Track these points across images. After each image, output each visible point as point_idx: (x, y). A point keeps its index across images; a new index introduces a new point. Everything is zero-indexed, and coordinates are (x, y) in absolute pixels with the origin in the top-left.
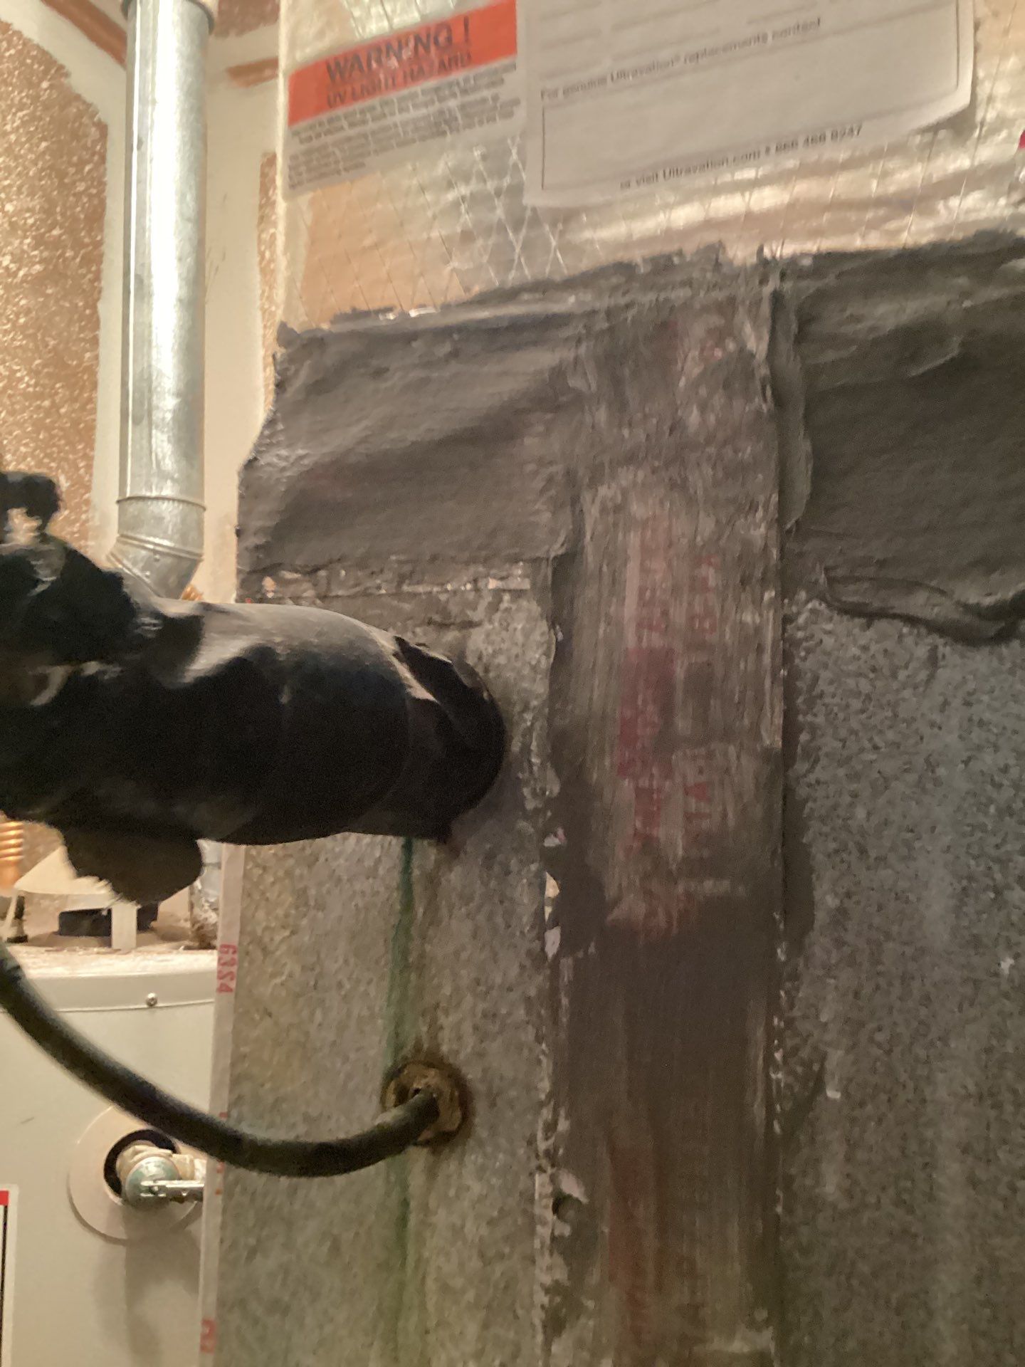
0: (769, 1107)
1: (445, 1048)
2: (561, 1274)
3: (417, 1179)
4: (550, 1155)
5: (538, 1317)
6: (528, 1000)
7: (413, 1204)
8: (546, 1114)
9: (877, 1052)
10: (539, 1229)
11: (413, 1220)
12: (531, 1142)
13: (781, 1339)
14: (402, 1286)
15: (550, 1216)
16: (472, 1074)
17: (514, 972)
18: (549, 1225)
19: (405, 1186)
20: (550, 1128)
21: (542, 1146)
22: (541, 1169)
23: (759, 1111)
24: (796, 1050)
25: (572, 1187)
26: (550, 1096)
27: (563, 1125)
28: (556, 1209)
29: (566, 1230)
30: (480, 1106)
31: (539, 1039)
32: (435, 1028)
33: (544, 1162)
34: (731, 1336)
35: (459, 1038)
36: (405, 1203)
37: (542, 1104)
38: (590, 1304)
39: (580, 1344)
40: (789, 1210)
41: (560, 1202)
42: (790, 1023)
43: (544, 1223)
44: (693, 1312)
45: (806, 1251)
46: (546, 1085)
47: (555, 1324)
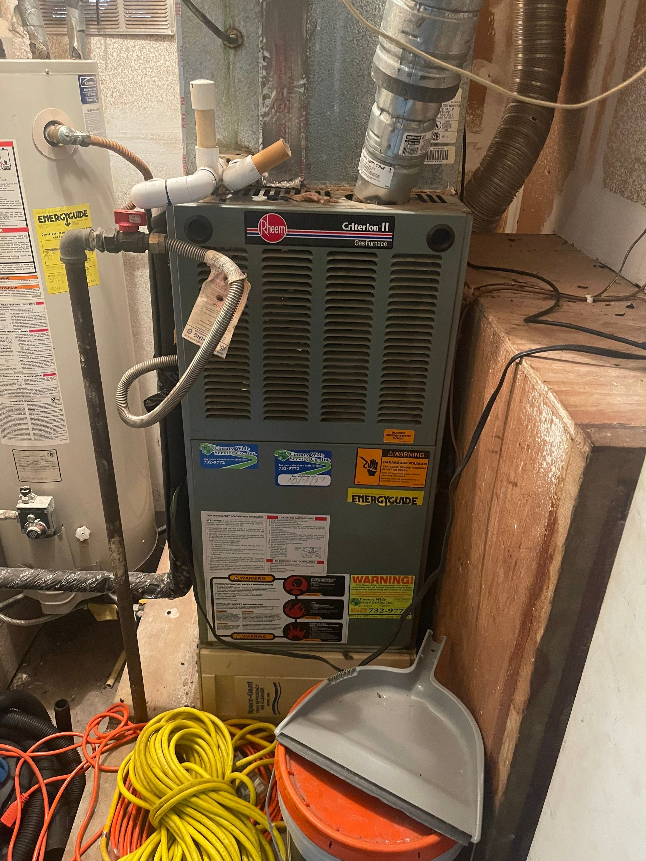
0: (307, 31)
1: (237, 26)
2: (265, 74)
3: (231, 58)
4: (262, 48)
5: (260, 84)
6: (256, 13)
7: (231, 63)
8: (261, 39)
9: (327, 19)
10: (260, 65)
11: (231, 67)
12: (258, 45)
13: (307, 81)
14: (229, 82)
15: (262, 61)
16: (244, 31)
17: (252, 6)
18: (263, 64)
19: (229, 59)
20: (262, 41)
21: (260, 46)
22: (260, 51)
23: (304, 33)
24: (312, 20)
25: (267, 54)
26: (261, 35)
27: (264, 41)
28: (263, 60)
29: (265, 64)
30: (245, 38)
31: (259, 22)
32: (234, 21)
34: (298, 81)
35: (240, 23)
36: (229, 63)
37: (259, 37)
38: (271, 79)
39: (269, 88)
40: (310, 54)
41: (264, 58)
42: (311, 14)
43: (261, 63)
44: (291, 78)
45: (312, 62)
46: (260, 32)
47: (264, 85)
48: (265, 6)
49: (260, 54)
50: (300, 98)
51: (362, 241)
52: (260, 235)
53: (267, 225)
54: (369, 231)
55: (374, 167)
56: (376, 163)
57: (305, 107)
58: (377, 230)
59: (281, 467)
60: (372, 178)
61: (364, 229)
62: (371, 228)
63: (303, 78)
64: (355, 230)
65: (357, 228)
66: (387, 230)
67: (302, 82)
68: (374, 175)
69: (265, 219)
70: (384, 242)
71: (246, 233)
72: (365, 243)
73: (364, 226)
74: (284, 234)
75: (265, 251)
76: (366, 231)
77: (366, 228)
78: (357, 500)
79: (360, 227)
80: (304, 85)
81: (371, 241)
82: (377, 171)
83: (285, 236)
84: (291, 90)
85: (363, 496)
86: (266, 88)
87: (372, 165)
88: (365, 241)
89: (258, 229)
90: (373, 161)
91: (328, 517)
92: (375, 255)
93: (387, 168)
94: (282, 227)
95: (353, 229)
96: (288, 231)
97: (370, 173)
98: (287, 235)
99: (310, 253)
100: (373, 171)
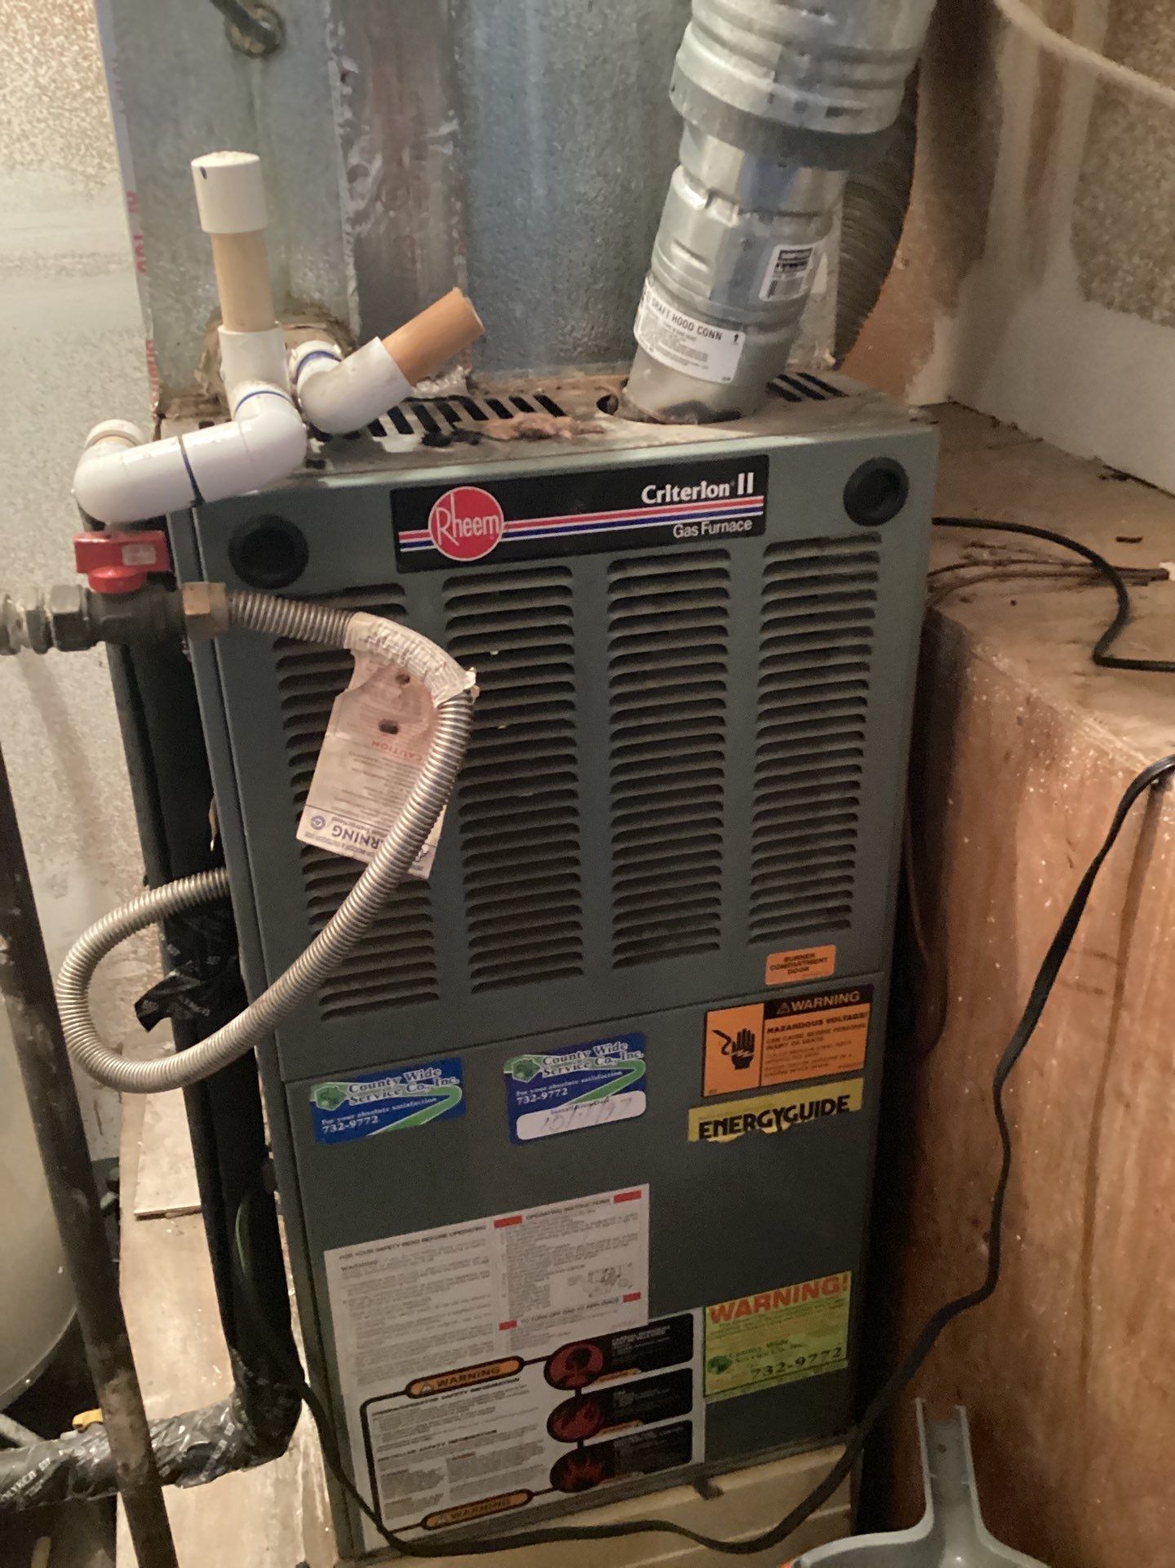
2: (348, 115)
3: (256, 79)
5: (339, 141)
11: (258, 103)
12: (323, 44)
13: (461, 124)
15: (338, 84)
16: (285, 10)
18: (341, 90)
19: (249, 85)
20: (334, 33)
21: (330, 46)
22: (331, 59)
26: (333, 13)
27: (341, 32)
28: (342, 80)
29: (348, 90)
33: (333, 55)
34: (438, 128)
36: (250, 95)
37: (327, 21)
38: (367, 128)
39: (362, 151)
41: (344, 76)
43: (336, 89)
44: (419, 119)
47: (348, 143)
50: (445, 169)
51: (691, 525)
52: (435, 546)
53: (452, 518)
54: (707, 499)
55: (694, 334)
56: (697, 324)
57: (460, 190)
58: (727, 494)
59: (523, 1097)
60: (685, 363)
61: (695, 497)
62: (713, 491)
63: (449, 119)
64: (672, 502)
65: (679, 494)
66: (750, 490)
67: (445, 129)
68: (692, 353)
69: (446, 504)
70: (744, 519)
71: (398, 546)
72: (700, 530)
73: (696, 489)
74: (496, 536)
75: (451, 583)
76: (699, 499)
77: (699, 493)
78: (711, 1132)
79: (686, 491)
80: (452, 136)
81: (713, 523)
82: (702, 344)
83: (499, 539)
84: (420, 153)
85: (725, 1120)
86: (355, 150)
87: (686, 331)
88: (699, 524)
89: (429, 530)
90: (690, 320)
91: (644, 1189)
92: (723, 554)
93: (728, 334)
94: (490, 518)
95: (668, 499)
96: (507, 527)
97: (682, 349)
98: (506, 535)
99: (565, 571)
100: (688, 344)
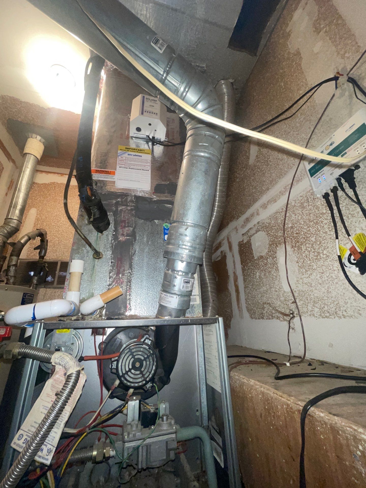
0: (132, 253)
2: (111, 268)
4: (111, 259)
5: (108, 272)
6: (110, 246)
7: (95, 264)
8: (111, 256)
10: (109, 265)
25: (113, 261)
29: (112, 265)
30: (104, 255)
31: (111, 250)
38: (114, 270)
39: (112, 274)
40: (133, 261)
42: (134, 247)
45: (134, 264)
46: (111, 253)
48: (114, 244)
49: (110, 261)
50: (127, 278)
57: (130, 281)
60: (167, 304)
68: (168, 301)
82: (170, 299)
84: (123, 275)
87: (166, 297)
90: (167, 294)
93: (175, 297)
